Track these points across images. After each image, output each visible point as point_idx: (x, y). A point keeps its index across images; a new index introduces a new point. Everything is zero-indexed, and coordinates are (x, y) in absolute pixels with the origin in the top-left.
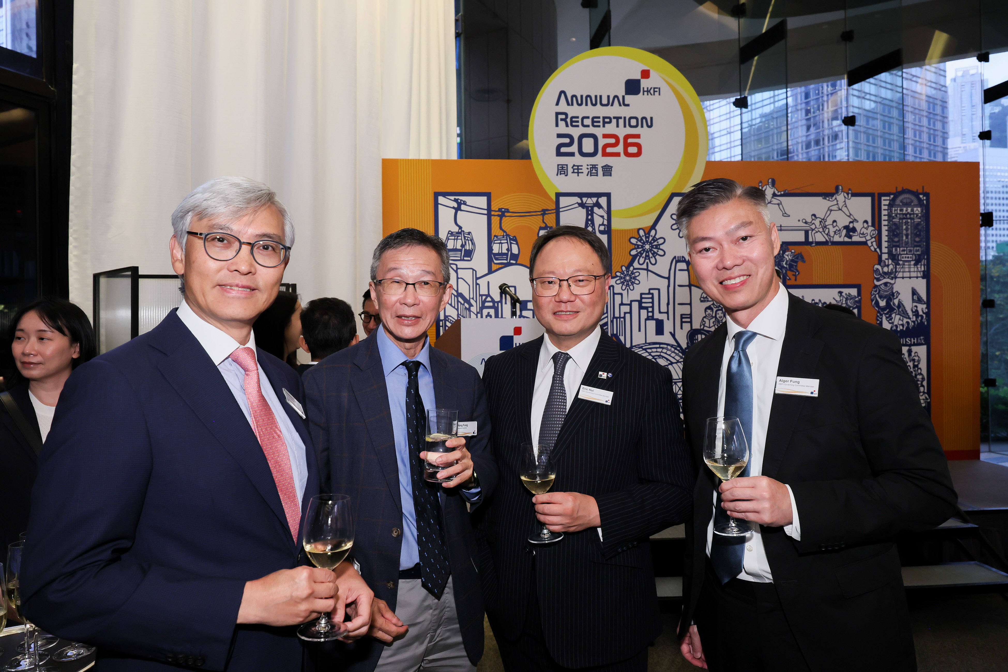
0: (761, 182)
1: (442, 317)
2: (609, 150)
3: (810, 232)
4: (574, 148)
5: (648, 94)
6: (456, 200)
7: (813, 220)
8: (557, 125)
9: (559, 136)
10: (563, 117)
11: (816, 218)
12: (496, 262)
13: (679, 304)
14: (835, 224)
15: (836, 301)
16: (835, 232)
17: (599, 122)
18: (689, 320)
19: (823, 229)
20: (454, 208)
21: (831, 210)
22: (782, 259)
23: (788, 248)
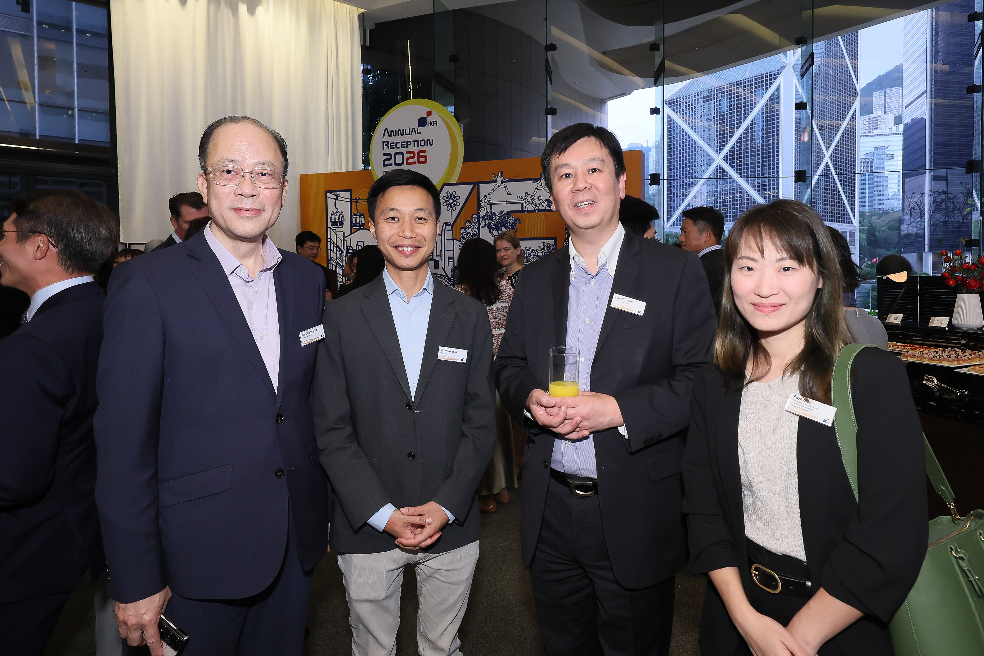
0: (494, 174)
1: (329, 259)
2: (410, 161)
3: (524, 204)
4: (392, 161)
5: (430, 126)
6: (335, 195)
7: (526, 196)
8: (383, 149)
9: (385, 155)
10: (387, 143)
11: (528, 195)
12: (354, 228)
13: (447, 251)
14: (540, 198)
15: (541, 248)
16: (540, 204)
17: (405, 145)
18: (453, 260)
19: (532, 202)
20: (334, 199)
21: (538, 189)
22: (507, 222)
23: (510, 215)
